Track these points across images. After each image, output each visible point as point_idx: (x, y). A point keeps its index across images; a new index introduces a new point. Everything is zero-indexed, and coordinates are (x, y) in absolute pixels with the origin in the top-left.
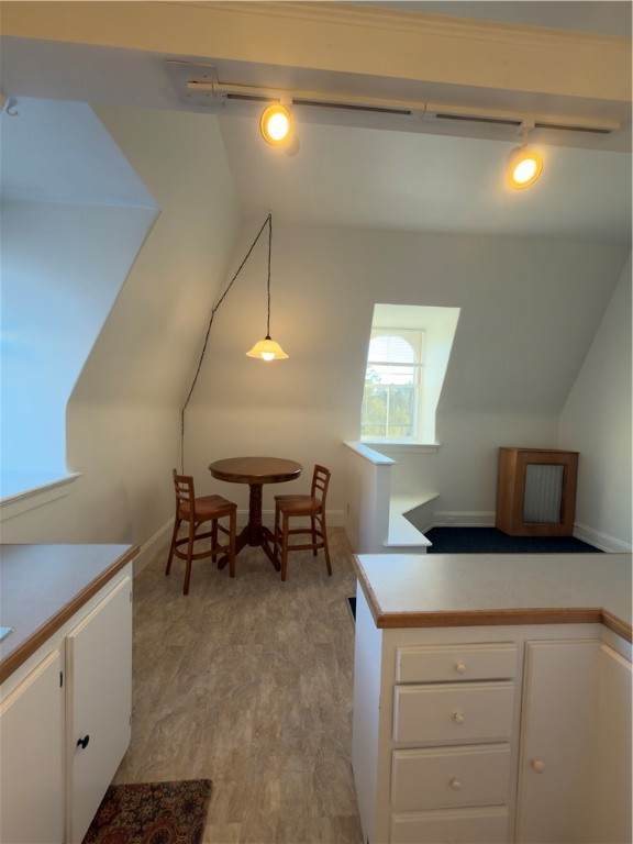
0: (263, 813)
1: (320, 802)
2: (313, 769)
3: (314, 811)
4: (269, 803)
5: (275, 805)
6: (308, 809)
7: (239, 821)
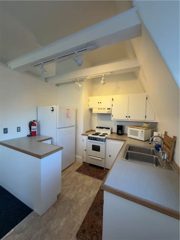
0: (68, 219)
1: (56, 213)
2: (50, 222)
3: (58, 212)
4: (66, 220)
5: (64, 219)
6: (59, 213)
7: (74, 221)
